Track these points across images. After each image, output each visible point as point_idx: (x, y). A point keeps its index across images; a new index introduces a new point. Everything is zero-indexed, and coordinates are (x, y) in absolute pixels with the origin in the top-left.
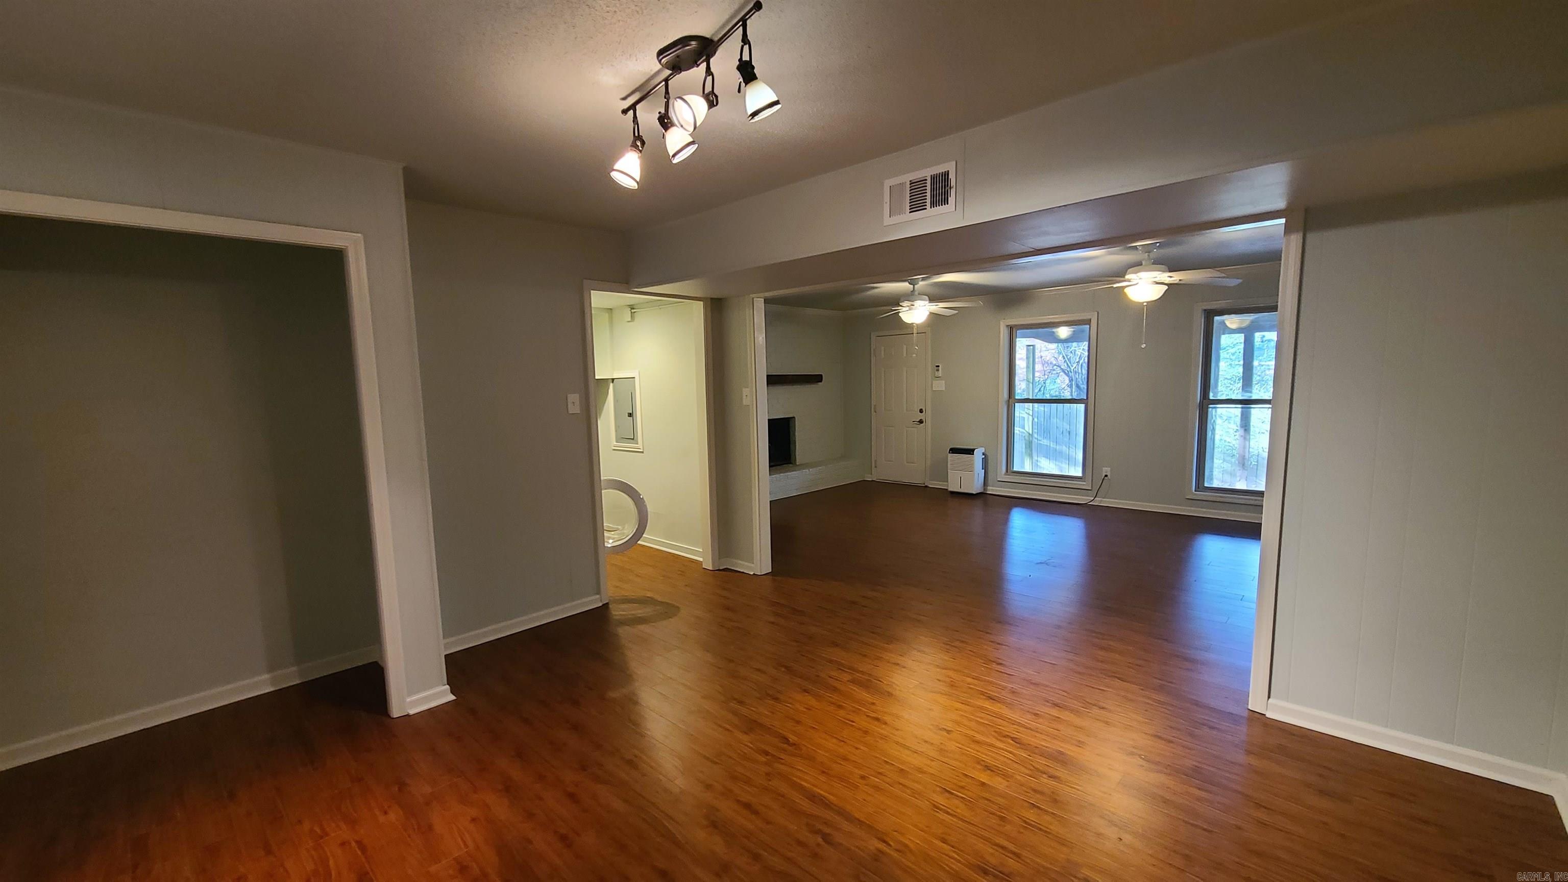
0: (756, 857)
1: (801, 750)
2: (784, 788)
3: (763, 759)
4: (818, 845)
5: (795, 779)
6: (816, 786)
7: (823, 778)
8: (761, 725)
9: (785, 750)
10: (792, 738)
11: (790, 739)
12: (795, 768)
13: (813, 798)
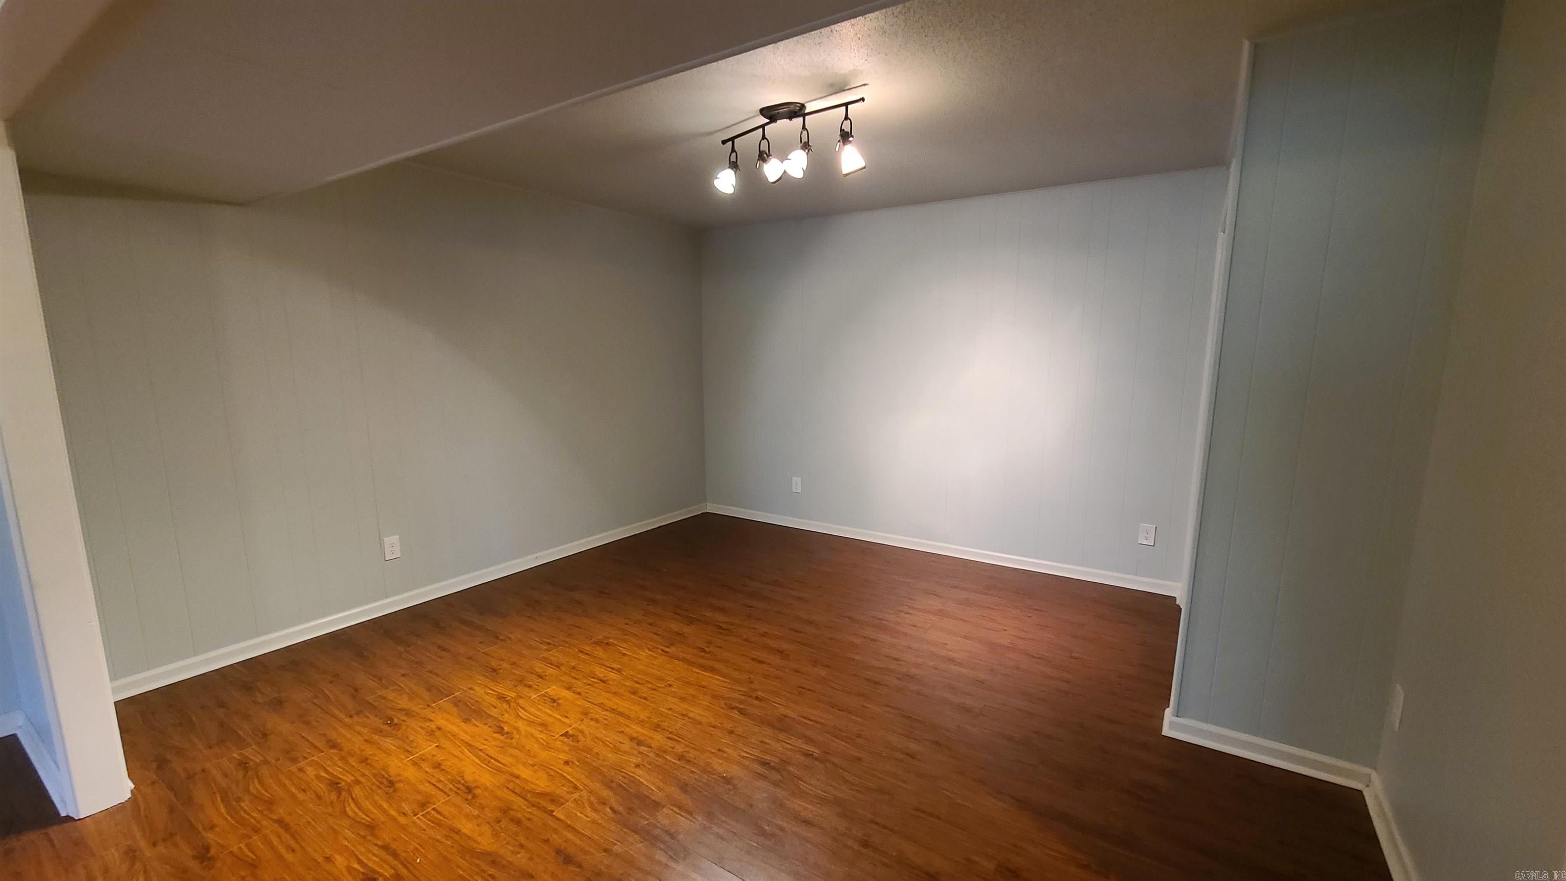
0: (746, 640)
1: (726, 704)
2: (736, 674)
3: (760, 694)
4: (708, 647)
5: (728, 681)
6: (711, 677)
7: (704, 683)
8: (772, 726)
9: (741, 702)
10: (735, 714)
11: (738, 713)
12: (728, 688)
13: (712, 670)
